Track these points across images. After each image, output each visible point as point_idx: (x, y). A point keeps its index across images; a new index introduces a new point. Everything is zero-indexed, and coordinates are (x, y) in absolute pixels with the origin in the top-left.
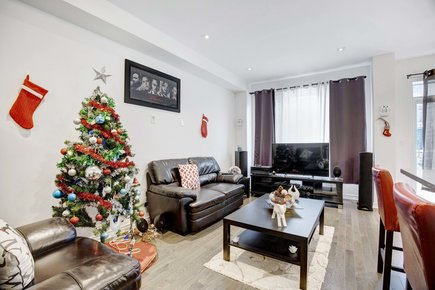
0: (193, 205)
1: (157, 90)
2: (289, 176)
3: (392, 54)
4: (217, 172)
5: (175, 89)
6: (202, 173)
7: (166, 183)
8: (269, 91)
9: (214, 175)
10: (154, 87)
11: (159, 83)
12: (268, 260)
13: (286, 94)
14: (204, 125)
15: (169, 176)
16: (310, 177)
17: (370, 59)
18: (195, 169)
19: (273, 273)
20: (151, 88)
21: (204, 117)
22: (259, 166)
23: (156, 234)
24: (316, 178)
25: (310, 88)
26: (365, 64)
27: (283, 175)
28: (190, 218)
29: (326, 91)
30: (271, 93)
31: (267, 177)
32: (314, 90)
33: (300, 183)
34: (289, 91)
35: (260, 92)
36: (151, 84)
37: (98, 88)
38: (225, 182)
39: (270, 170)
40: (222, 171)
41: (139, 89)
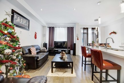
0: (38, 59)
1: (23, 22)
2: (58, 49)
3: (79, 23)
4: (40, 49)
5: (28, 23)
6: (36, 50)
7: (27, 54)
8: (53, 27)
9: (39, 50)
10: (22, 21)
11: (23, 20)
12: (62, 70)
13: (57, 28)
14: (36, 35)
15: (27, 51)
16: (63, 49)
17: (75, 24)
18: (35, 48)
19: (65, 72)
20: (21, 21)
21: (36, 33)
22: (51, 47)
23: (25, 71)
24: (65, 49)
25: (63, 28)
26: (74, 24)
27: (57, 49)
28: (37, 64)
29: (66, 29)
30: (53, 28)
31: (53, 50)
32: (64, 28)
33: (61, 51)
34: (58, 28)
35: (50, 27)
36: (21, 20)
37: (6, 18)
38: (43, 52)
39: (54, 48)
40: (41, 49)
41: (17, 21)
